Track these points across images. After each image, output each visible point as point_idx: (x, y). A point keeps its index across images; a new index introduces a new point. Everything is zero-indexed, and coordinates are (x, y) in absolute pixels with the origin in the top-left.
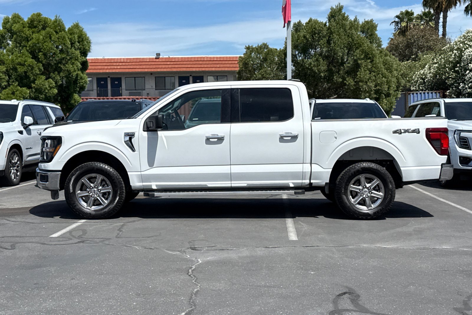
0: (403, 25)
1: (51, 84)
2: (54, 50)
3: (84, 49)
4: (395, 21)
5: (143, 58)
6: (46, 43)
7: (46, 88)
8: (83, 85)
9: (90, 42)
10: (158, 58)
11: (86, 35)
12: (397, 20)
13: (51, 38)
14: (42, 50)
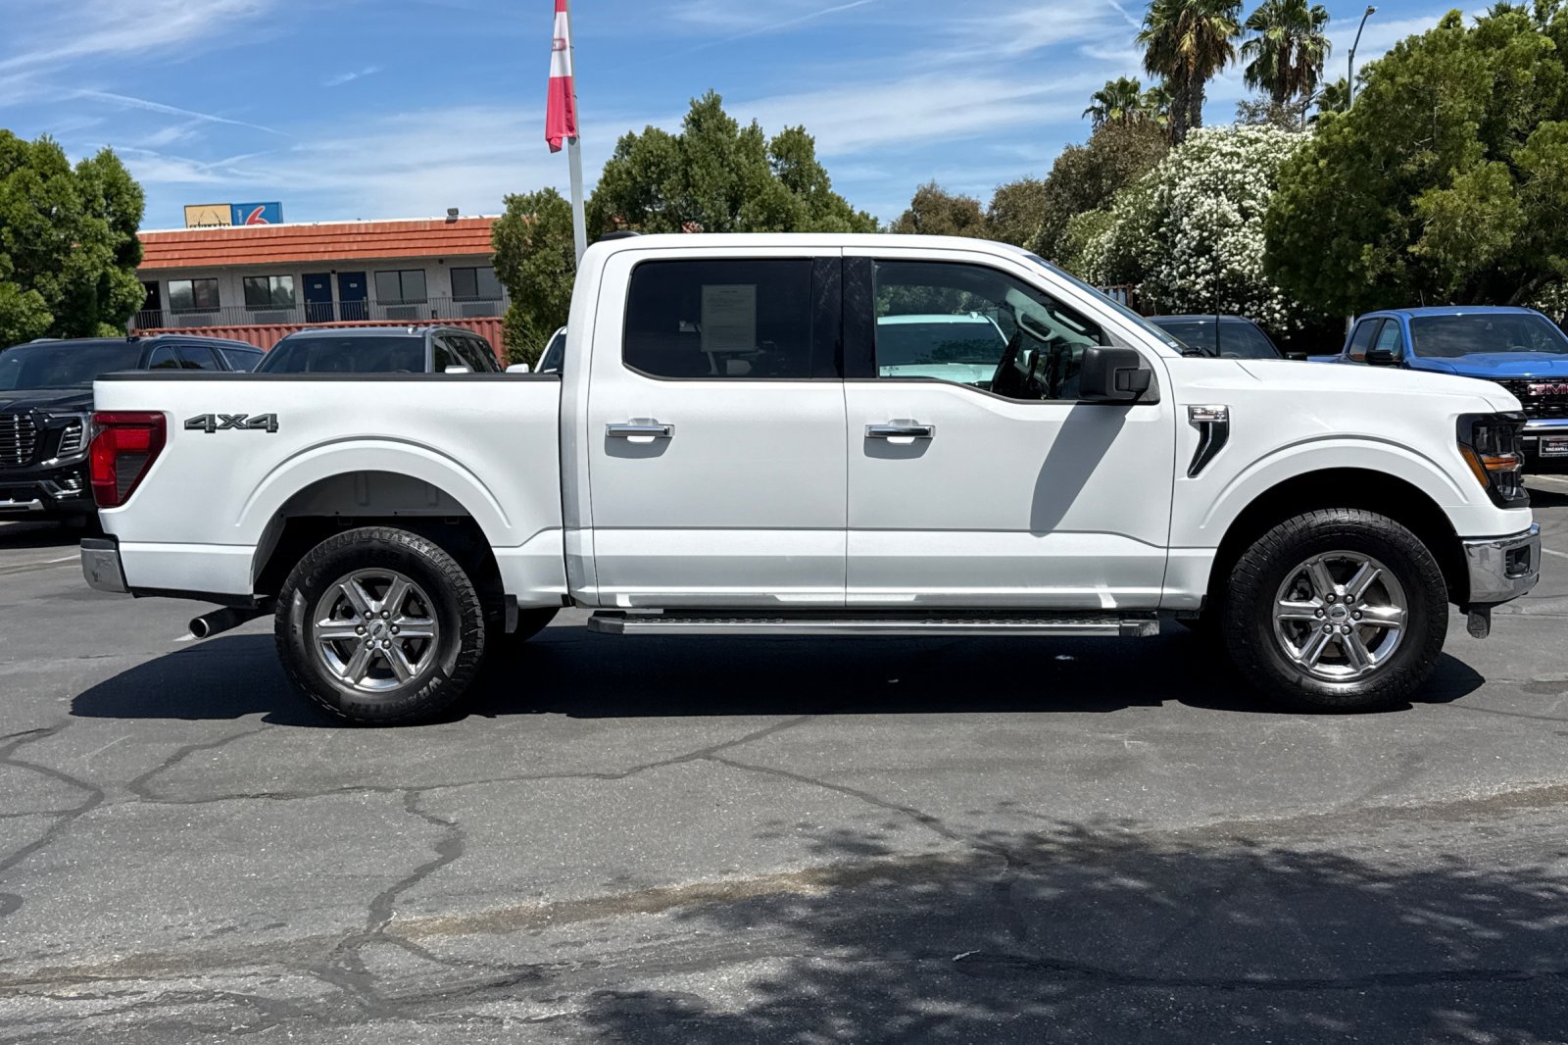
0: (1115, 117)
1: (34, 301)
2: (37, 219)
3: (124, 213)
4: (1093, 108)
5: (416, 223)
6: (17, 205)
7: (22, 312)
8: (124, 302)
9: (141, 197)
10: (454, 221)
11: (129, 179)
12: (1098, 104)
13: (28, 190)
14: (9, 221)
